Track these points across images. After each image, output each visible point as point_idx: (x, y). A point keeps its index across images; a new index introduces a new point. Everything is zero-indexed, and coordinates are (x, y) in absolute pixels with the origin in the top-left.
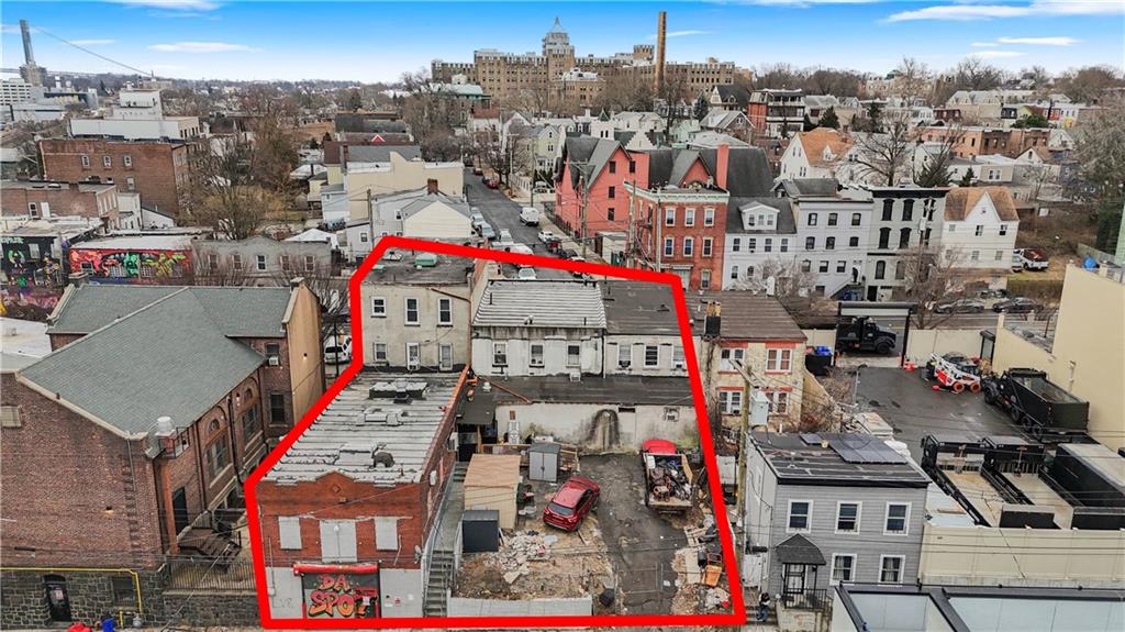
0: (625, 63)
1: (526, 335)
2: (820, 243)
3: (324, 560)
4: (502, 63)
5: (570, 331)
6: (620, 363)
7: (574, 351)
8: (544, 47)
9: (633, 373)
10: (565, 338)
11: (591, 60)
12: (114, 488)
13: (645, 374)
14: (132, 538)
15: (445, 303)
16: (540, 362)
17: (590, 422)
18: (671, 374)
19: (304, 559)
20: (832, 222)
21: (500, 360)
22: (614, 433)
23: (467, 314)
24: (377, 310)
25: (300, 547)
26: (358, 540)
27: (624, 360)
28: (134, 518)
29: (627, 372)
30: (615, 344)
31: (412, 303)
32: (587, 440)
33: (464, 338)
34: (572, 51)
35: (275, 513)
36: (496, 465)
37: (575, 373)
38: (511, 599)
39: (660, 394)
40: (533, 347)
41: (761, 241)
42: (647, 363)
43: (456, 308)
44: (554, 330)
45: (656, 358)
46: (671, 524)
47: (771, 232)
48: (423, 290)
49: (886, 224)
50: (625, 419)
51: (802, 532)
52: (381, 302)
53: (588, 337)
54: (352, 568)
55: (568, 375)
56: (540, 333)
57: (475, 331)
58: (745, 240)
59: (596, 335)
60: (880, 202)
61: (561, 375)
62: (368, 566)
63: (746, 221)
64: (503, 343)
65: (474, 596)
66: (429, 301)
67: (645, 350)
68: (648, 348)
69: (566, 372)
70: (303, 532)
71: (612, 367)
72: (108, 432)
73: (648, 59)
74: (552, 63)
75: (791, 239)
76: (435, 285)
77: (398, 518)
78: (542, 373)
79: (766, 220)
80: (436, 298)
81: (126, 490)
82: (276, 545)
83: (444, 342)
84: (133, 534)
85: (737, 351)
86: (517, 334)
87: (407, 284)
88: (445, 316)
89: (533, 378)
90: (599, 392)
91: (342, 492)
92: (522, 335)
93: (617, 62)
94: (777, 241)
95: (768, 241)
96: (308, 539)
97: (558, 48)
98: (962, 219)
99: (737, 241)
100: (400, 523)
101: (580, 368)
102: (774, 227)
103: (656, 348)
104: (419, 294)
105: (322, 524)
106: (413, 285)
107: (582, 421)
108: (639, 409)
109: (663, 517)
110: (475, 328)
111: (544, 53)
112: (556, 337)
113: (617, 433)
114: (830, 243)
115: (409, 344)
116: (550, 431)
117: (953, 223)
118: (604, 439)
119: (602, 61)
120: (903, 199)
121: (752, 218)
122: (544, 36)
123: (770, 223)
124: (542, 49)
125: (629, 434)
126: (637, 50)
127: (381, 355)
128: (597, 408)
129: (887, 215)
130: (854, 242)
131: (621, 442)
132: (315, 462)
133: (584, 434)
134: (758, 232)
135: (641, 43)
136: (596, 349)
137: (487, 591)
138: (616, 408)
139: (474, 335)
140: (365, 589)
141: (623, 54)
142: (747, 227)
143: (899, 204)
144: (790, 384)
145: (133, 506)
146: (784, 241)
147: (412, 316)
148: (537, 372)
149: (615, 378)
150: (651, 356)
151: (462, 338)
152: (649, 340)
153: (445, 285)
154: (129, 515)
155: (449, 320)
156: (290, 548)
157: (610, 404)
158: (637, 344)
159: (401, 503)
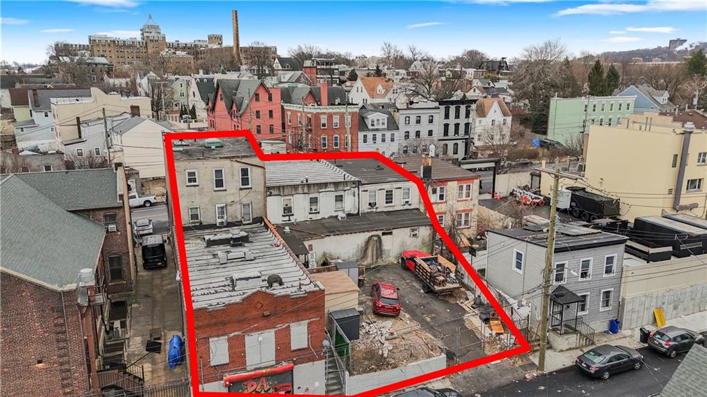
0: (201, 47)
1: (306, 191)
2: (412, 135)
3: (248, 368)
4: (112, 44)
5: (336, 184)
6: (370, 204)
7: (339, 199)
8: (143, 34)
9: (378, 210)
10: (333, 189)
11: (178, 44)
12: (44, 341)
13: (385, 210)
14: (64, 386)
15: (245, 172)
16: (315, 210)
17: (363, 245)
18: (402, 208)
19: (231, 371)
20: (418, 122)
21: (288, 210)
22: (379, 251)
23: (262, 177)
24: (190, 180)
25: (227, 361)
26: (277, 344)
27: (372, 202)
28: (67, 367)
29: (374, 210)
30: (367, 191)
31: (219, 172)
32: (362, 258)
33: (260, 197)
34: (164, 38)
35: (206, 335)
36: (333, 278)
37: (341, 215)
38: (392, 368)
39: (403, 221)
40: (311, 198)
41: (379, 135)
42: (387, 203)
43: (254, 174)
44: (326, 185)
45: (392, 198)
46: (448, 301)
47: (384, 129)
48: (227, 162)
49: (447, 121)
50: (386, 240)
51: (562, 283)
52: (193, 174)
53: (348, 188)
54: (273, 369)
55: (337, 216)
56: (316, 188)
57: (269, 190)
58: (370, 135)
59: (354, 186)
60: (443, 108)
61: (331, 217)
62: (285, 364)
63: (369, 123)
64: (289, 197)
65: (365, 372)
66: (231, 170)
67: (385, 193)
68: (387, 192)
69: (335, 214)
70: (230, 348)
71: (365, 208)
72: (39, 287)
73: (219, 44)
74: (150, 45)
75: (396, 133)
76: (238, 157)
77: (308, 321)
78: (318, 217)
79: (381, 122)
80: (238, 167)
81: (58, 341)
82: (207, 363)
83: (245, 201)
84: (65, 382)
85: (441, 188)
86: (300, 190)
87: (215, 158)
88: (245, 181)
89: (312, 221)
90: (364, 224)
91: (265, 308)
92: (303, 190)
93: (196, 46)
94: (388, 135)
95: (383, 135)
96: (235, 353)
97: (153, 35)
98: (485, 116)
99: (365, 136)
100: (309, 325)
101: (343, 211)
102: (385, 126)
103: (392, 191)
104: (225, 165)
105: (247, 338)
106: (221, 158)
107: (358, 245)
108: (395, 232)
109: (440, 298)
110: (269, 188)
111: (143, 39)
112: (327, 189)
113: (381, 251)
114: (418, 134)
115: (217, 206)
116: (336, 256)
117: (480, 119)
118: (373, 256)
119: (186, 45)
120: (454, 106)
121: (373, 121)
122: (142, 27)
123: (383, 124)
124: (141, 36)
125: (389, 250)
126: (210, 38)
127: (195, 217)
128: (368, 235)
129: (447, 116)
130: (430, 133)
131: (384, 256)
132: (216, 292)
133: (359, 254)
134: (377, 130)
135: (214, 34)
136: (354, 196)
137: (373, 366)
138: (380, 233)
139: (269, 193)
140: (281, 385)
141: (200, 41)
142: (370, 127)
143: (452, 109)
144: (471, 207)
145: (65, 355)
146: (393, 135)
147: (219, 183)
148: (315, 217)
149: (368, 215)
150: (389, 197)
151: (259, 197)
152: (387, 187)
153: (246, 157)
154: (61, 364)
155: (248, 184)
156: (219, 364)
157: (376, 230)
158: (381, 189)
159: (311, 308)
